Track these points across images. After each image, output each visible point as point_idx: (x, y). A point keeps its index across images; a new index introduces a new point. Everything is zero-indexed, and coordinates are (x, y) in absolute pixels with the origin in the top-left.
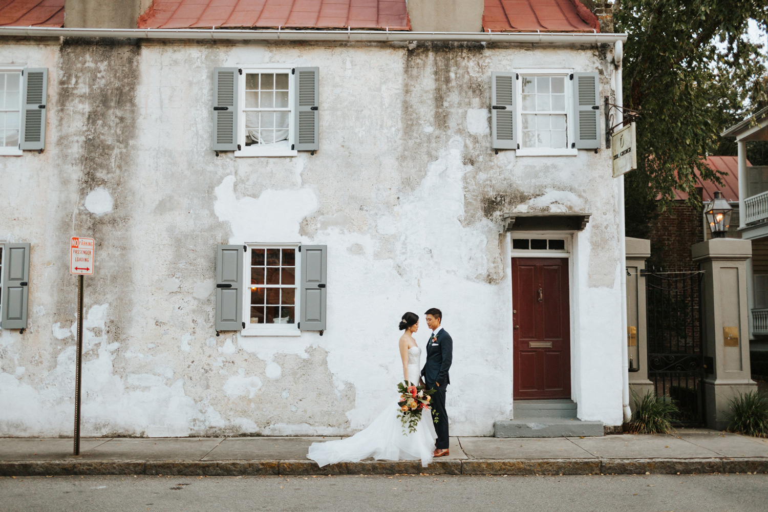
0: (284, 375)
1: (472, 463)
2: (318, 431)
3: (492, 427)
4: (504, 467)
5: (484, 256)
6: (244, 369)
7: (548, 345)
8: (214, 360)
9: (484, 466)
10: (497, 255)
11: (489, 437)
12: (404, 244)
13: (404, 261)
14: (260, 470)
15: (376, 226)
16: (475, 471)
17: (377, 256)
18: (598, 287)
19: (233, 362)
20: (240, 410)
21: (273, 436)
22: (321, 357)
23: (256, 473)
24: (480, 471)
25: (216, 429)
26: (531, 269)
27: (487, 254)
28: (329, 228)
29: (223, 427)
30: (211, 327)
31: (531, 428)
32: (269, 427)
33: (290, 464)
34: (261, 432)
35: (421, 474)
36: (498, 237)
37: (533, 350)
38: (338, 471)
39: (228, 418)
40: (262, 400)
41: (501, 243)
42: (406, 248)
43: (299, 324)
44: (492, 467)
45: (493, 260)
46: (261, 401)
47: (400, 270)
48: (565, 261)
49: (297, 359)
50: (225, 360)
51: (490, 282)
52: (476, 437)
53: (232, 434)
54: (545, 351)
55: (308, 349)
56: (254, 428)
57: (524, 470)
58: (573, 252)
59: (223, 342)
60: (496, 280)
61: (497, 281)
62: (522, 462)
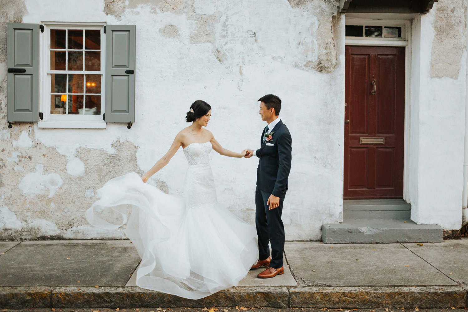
0: (87, 172)
1: (303, 293)
2: (126, 233)
3: (320, 231)
4: (343, 298)
5: (315, 41)
6: (42, 166)
7: (379, 141)
8: (8, 155)
9: (319, 297)
10: (330, 40)
11: (316, 241)
12: (225, 25)
13: (224, 45)
14: (27, 301)
15: (193, 5)
16: (306, 303)
17: (194, 39)
18: (440, 78)
19: (29, 157)
20: (39, 210)
21: (76, 239)
22: (129, 152)
23: (21, 306)
24: (313, 304)
25: (11, 232)
26: (365, 58)
27: (318, 39)
28: (139, 6)
29: (20, 229)
30: (4, 118)
31: (363, 233)
32: (72, 229)
33: (66, 294)
34: (62, 234)
35: (237, 308)
36: (331, 19)
37: (365, 146)
38: (129, 303)
39: (25, 219)
40: (63, 199)
41: (334, 26)
42: (227, 30)
43: (104, 115)
44: (328, 299)
45: (325, 46)
46: (62, 201)
47: (220, 56)
48: (402, 50)
49: (102, 155)
50: (20, 154)
51: (321, 71)
52: (301, 241)
53: (29, 237)
54: (377, 148)
55: (115, 143)
56: (54, 231)
57: (369, 302)
58: (411, 40)
59: (18, 135)
60: (328, 68)
61: (329, 70)
62: (367, 293)
